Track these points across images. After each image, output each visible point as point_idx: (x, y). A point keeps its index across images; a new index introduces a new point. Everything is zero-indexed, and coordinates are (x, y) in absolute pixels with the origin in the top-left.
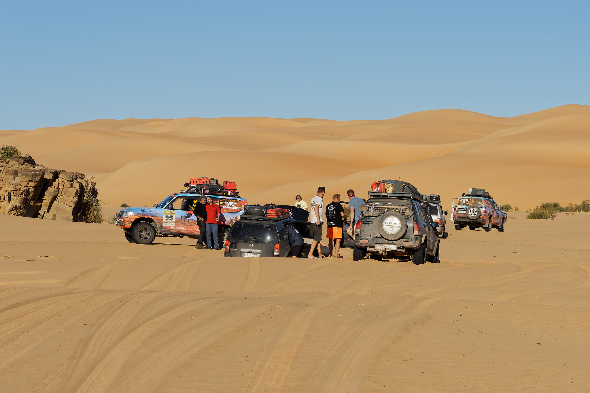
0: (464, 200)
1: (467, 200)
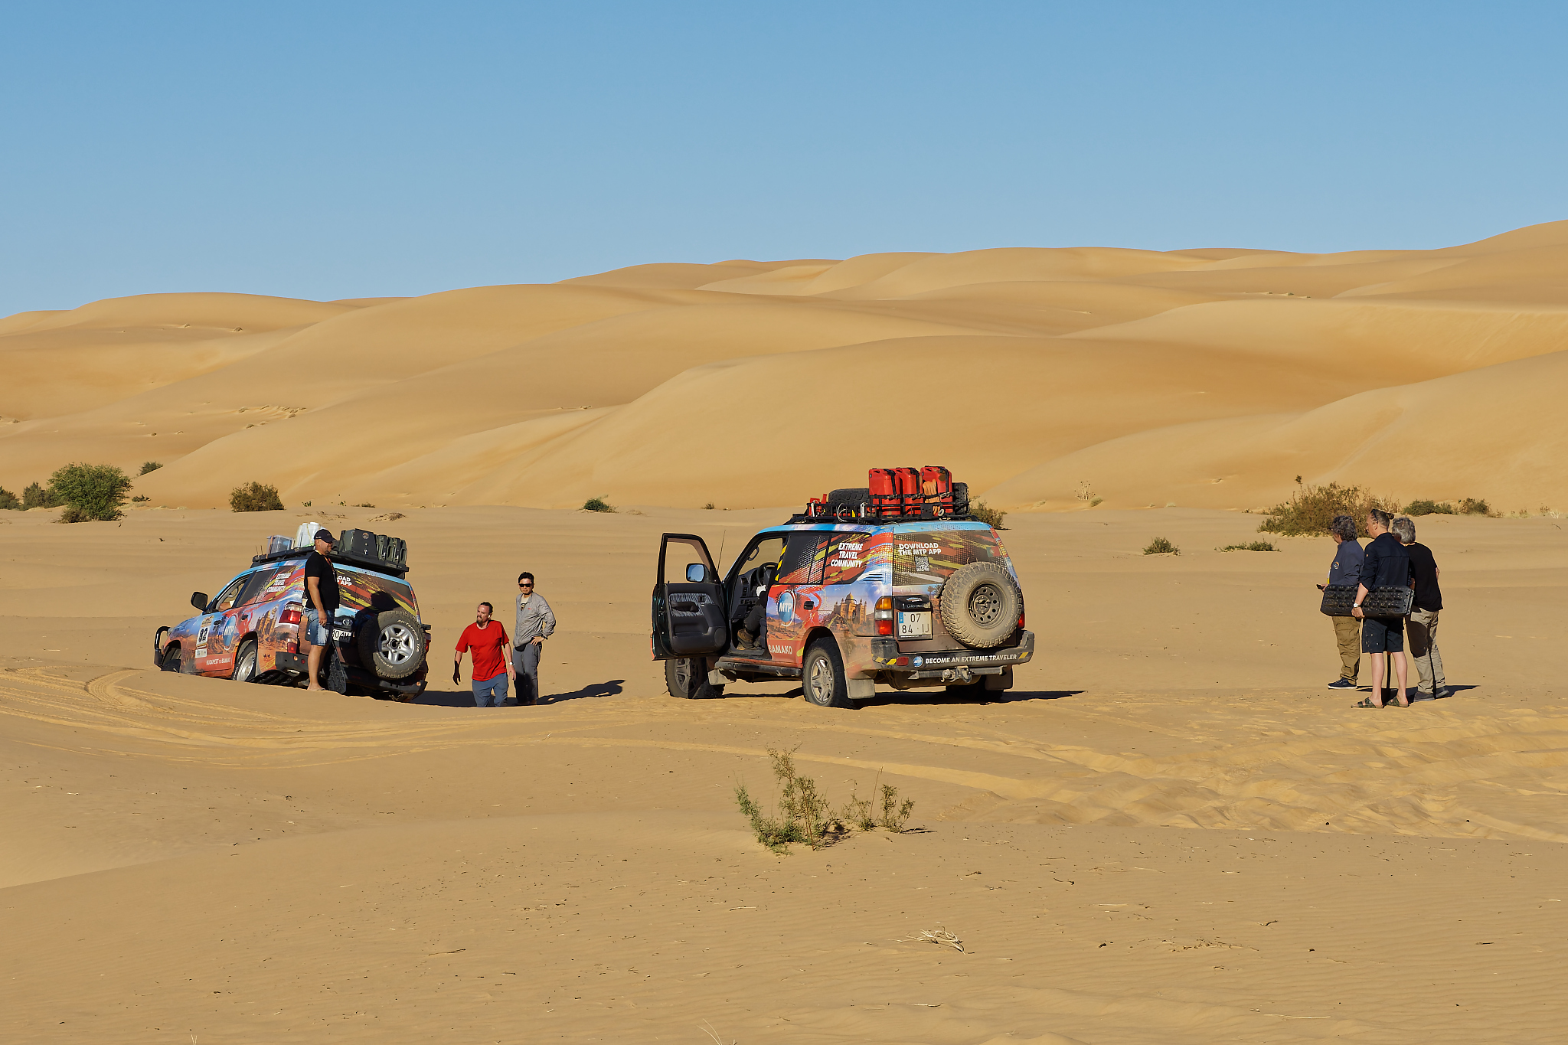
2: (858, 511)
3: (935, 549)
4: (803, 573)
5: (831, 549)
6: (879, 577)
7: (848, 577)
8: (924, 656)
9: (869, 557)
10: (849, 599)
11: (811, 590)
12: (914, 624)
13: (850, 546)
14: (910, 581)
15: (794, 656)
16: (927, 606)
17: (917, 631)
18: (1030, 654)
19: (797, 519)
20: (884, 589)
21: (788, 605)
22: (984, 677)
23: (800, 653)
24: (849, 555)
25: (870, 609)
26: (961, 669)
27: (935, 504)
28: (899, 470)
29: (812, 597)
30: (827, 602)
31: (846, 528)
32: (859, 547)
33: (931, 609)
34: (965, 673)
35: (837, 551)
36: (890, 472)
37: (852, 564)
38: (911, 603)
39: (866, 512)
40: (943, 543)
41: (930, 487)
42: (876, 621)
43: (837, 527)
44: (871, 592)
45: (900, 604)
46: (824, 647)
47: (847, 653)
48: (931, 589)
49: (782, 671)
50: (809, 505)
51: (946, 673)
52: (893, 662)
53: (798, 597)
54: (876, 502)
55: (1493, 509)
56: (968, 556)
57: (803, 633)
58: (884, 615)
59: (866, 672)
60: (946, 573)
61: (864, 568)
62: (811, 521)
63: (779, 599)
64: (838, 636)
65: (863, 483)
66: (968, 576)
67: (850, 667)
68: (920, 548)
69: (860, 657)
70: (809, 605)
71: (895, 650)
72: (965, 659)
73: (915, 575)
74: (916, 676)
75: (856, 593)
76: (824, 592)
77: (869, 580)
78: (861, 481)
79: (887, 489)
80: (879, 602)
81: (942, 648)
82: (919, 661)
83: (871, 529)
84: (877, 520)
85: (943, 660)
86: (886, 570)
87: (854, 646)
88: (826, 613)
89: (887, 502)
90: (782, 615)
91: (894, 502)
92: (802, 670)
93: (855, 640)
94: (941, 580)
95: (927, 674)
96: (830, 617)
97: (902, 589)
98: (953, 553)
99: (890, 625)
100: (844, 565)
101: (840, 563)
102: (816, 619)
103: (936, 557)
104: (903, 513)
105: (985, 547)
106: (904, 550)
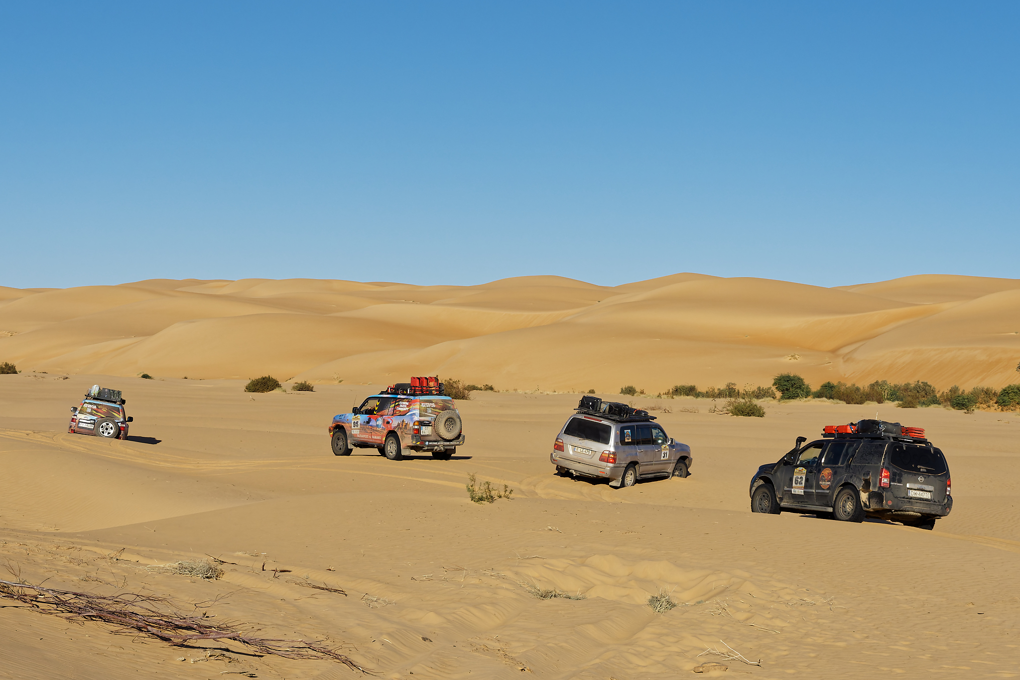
0: (90, 406)
1: (95, 407)
2: (407, 391)
3: (433, 405)
4: (386, 411)
5: (397, 404)
6: (414, 414)
7: (404, 414)
8: (429, 442)
9: (411, 407)
10: (403, 421)
11: (389, 417)
12: (426, 431)
13: (404, 403)
14: (425, 416)
15: (381, 440)
16: (430, 425)
17: (427, 433)
18: (463, 442)
19: (382, 393)
20: (417, 418)
21: (380, 422)
22: (447, 449)
23: (384, 439)
24: (403, 407)
25: (411, 425)
26: (440, 446)
27: (433, 390)
28: (422, 378)
29: (389, 420)
30: (395, 422)
31: (402, 397)
32: (407, 404)
33: (431, 426)
34: (442, 448)
35: (399, 404)
36: (418, 378)
37: (405, 409)
38: (425, 423)
39: (410, 392)
40: (436, 403)
41: (432, 384)
42: (413, 429)
43: (399, 396)
44: (412, 419)
45: (422, 423)
46: (394, 437)
47: (402, 440)
48: (432, 419)
49: (377, 445)
50: (388, 388)
51: (436, 447)
52: (419, 443)
53: (384, 419)
54: (413, 388)
55: (496, 389)
56: (444, 408)
57: (386, 432)
58: (416, 427)
59: (408, 446)
60: (437, 413)
61: (409, 411)
62: (389, 394)
63: (376, 420)
64: (399, 434)
65: (409, 381)
66: (445, 415)
67: (403, 445)
68: (429, 405)
69: (407, 441)
70: (388, 423)
71: (419, 439)
72: (442, 443)
73: (427, 414)
74: (426, 448)
75: (406, 419)
76: (394, 418)
77: (411, 415)
78: (408, 381)
79: (418, 384)
80: (415, 423)
81: (435, 439)
82: (427, 443)
83: (412, 397)
84: (414, 395)
85: (435, 443)
86: (417, 412)
87: (405, 437)
88: (395, 426)
89: (417, 388)
90: (377, 426)
91: (420, 389)
92: (384, 445)
93: (405, 435)
94: (435, 416)
95: (429, 448)
96: (396, 427)
97: (422, 419)
98: (439, 407)
99: (418, 431)
100: (401, 409)
101: (400, 409)
102: (391, 427)
103: (434, 408)
104: (422, 392)
105: (450, 405)
106: (423, 405)
